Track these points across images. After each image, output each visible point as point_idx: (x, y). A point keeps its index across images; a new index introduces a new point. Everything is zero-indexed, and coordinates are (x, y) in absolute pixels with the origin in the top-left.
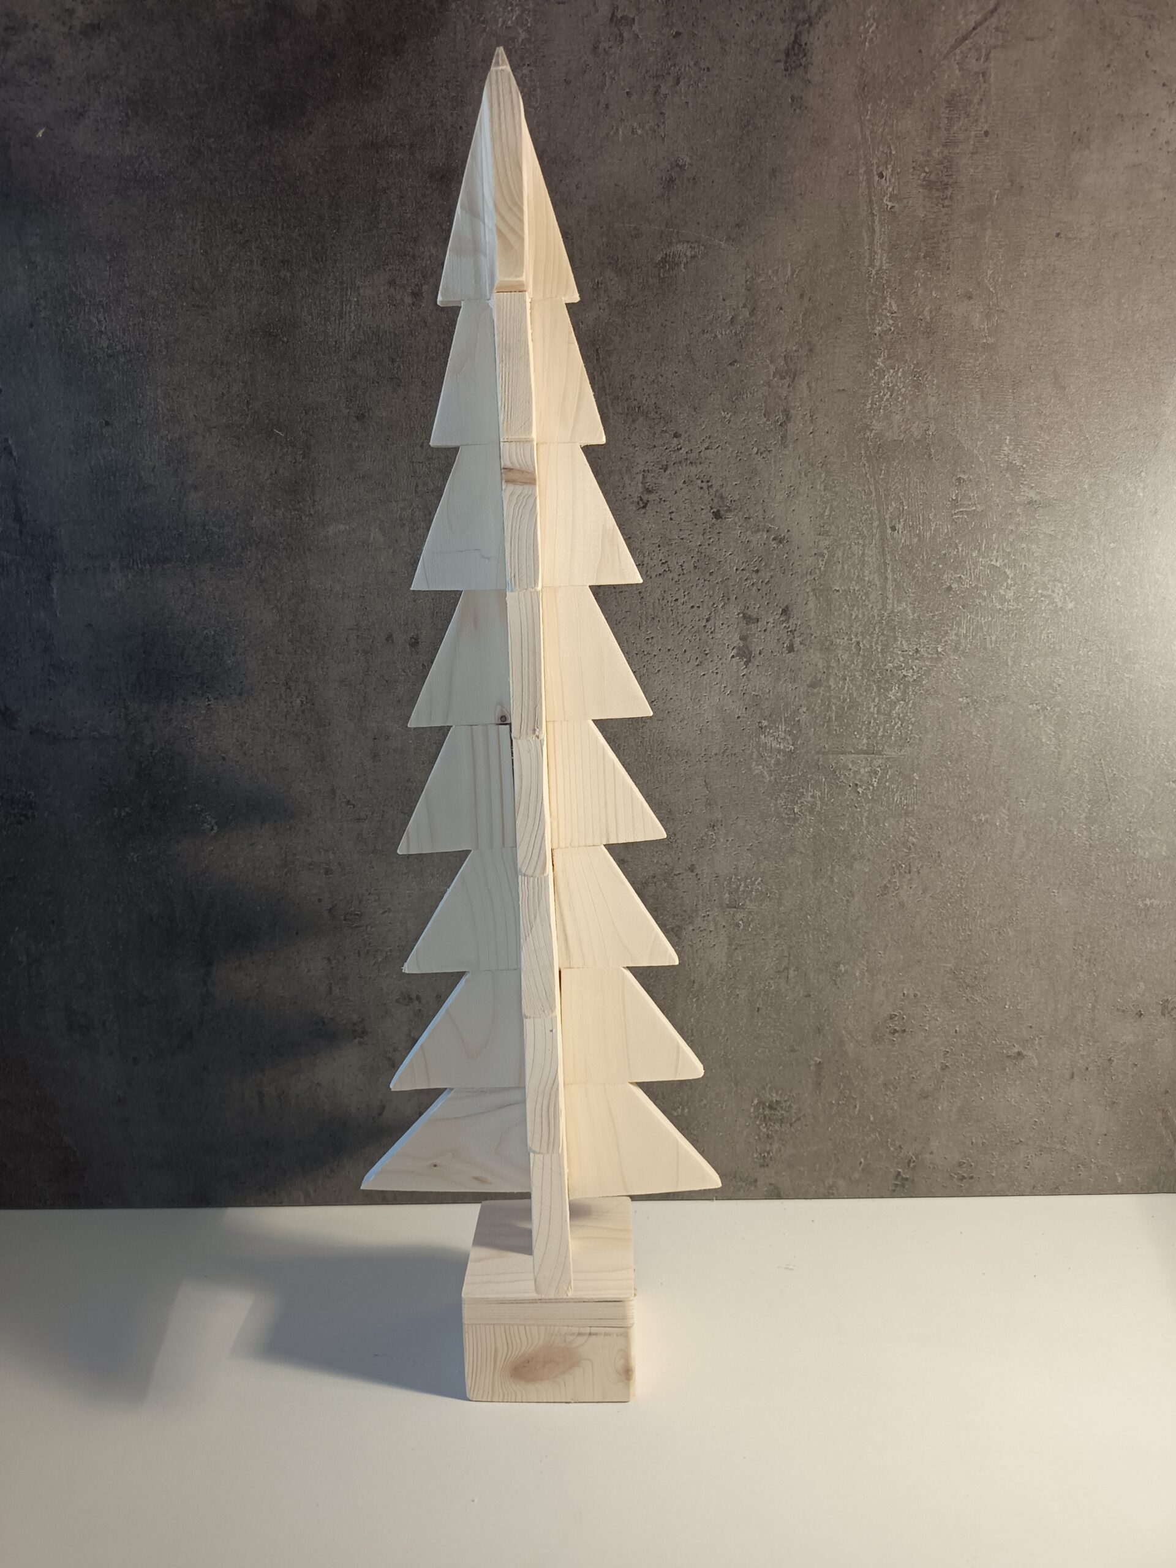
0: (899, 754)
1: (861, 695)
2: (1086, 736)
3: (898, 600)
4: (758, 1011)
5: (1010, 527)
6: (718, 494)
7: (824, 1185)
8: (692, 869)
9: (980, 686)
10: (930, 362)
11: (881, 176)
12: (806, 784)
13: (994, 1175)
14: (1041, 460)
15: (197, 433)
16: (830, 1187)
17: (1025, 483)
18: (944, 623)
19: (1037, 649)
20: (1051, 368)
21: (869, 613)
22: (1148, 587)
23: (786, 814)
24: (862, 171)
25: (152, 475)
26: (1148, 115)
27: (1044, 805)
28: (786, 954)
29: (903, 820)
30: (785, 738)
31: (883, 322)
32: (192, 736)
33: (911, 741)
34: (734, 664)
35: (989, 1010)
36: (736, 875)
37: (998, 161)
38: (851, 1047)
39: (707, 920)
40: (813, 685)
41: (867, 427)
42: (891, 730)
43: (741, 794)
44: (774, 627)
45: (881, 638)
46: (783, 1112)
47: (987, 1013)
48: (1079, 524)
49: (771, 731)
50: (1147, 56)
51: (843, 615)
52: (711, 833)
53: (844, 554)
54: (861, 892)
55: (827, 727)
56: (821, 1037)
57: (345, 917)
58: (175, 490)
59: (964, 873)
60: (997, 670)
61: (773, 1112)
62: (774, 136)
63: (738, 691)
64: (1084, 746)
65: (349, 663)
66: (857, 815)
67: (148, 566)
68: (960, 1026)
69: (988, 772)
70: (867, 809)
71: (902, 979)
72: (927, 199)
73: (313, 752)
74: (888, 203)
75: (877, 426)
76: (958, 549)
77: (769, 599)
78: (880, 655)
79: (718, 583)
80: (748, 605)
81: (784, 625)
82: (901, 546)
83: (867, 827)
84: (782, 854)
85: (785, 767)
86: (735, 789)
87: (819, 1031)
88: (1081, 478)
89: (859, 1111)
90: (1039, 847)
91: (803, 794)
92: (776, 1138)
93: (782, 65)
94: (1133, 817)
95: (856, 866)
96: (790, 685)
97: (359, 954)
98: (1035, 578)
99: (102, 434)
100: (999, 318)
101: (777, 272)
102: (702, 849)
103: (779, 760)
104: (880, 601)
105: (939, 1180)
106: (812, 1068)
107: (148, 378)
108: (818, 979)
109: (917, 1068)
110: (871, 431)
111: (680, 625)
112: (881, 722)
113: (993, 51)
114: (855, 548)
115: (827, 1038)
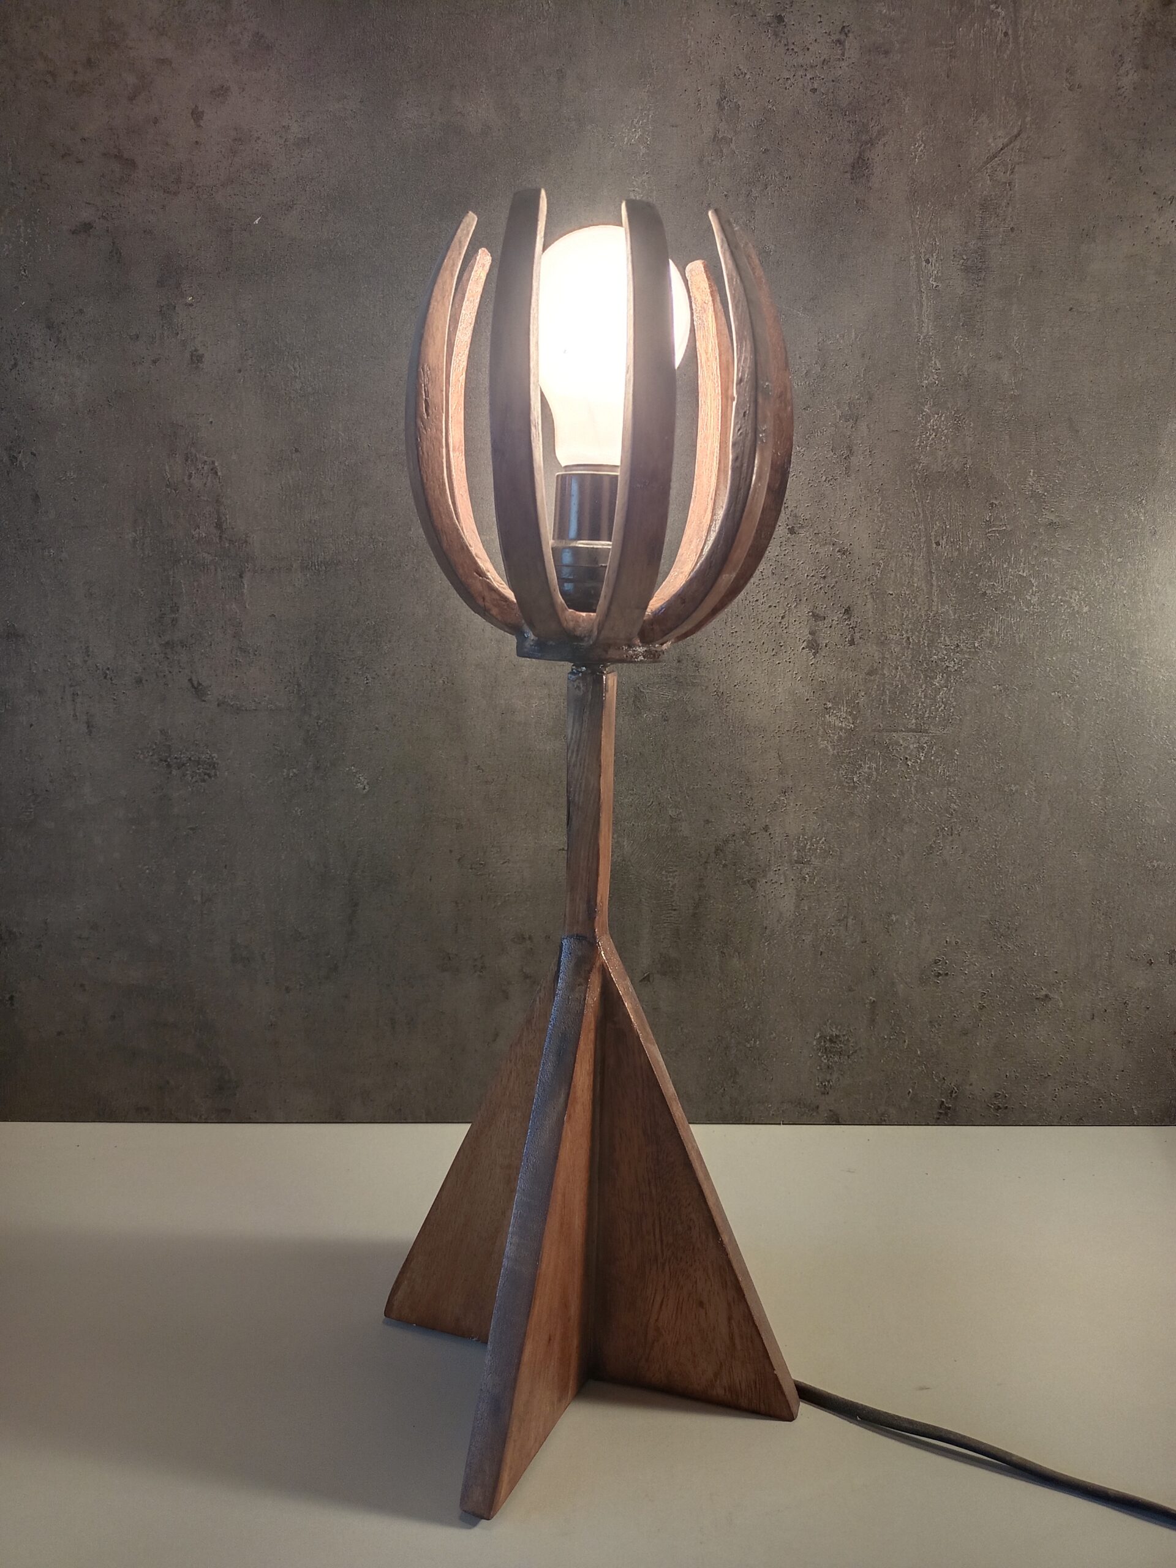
0: (943, 732)
1: (911, 682)
2: (1100, 719)
3: (941, 603)
4: (821, 954)
5: (1034, 544)
6: (792, 514)
7: (877, 1112)
8: (766, 829)
9: (1011, 675)
10: (968, 409)
11: (927, 261)
12: (864, 757)
13: (1025, 1106)
14: (1060, 489)
15: (370, 460)
16: (883, 1114)
17: (1046, 508)
18: (980, 623)
19: (1058, 645)
20: (1066, 415)
21: (917, 614)
22: (1149, 594)
23: (847, 782)
24: (912, 257)
25: (331, 493)
26: (1141, 217)
27: (1065, 778)
28: (846, 905)
29: (946, 789)
30: (846, 717)
31: (929, 377)
32: (352, 709)
33: (953, 722)
34: (805, 655)
35: (1020, 957)
36: (803, 835)
37: (1022, 251)
38: (901, 988)
39: (778, 874)
40: (870, 673)
41: (916, 461)
42: (936, 712)
43: (809, 765)
44: (838, 624)
45: (927, 635)
46: (842, 1046)
47: (1018, 959)
48: (1091, 542)
49: (835, 712)
50: (1141, 171)
51: (896, 615)
52: (783, 798)
53: (896, 565)
54: (910, 851)
55: (882, 709)
56: (876, 978)
57: (471, 865)
58: (349, 506)
59: (998, 836)
60: (1024, 662)
61: (833, 1045)
62: (842, 230)
63: (807, 677)
64: (1099, 728)
65: (484, 649)
66: (906, 784)
67: (324, 568)
68: (995, 971)
69: (1018, 749)
70: (915, 779)
71: (946, 928)
72: (965, 280)
73: (451, 724)
74: (934, 283)
75: (925, 460)
76: (991, 561)
77: (834, 601)
78: (926, 649)
79: (791, 587)
80: (816, 605)
81: (847, 622)
82: (944, 558)
83: (915, 795)
84: (842, 817)
85: (846, 742)
86: (804, 761)
87: (874, 973)
88: (1092, 504)
89: (908, 1044)
90: (1061, 815)
91: (861, 766)
92: (835, 1069)
93: (848, 175)
94: (1141, 789)
95: (906, 829)
96: (851, 673)
97: (482, 899)
98: (1056, 586)
99: (292, 459)
100: (1023, 374)
101: (844, 337)
102: (775, 812)
103: (841, 736)
104: (927, 603)
105: (977, 1109)
106: (867, 1006)
107: (332, 415)
108: (873, 927)
109: (958, 1007)
110: (920, 465)
111: (760, 621)
112: (927, 705)
113: (1017, 166)
114: (906, 559)
115: (880, 980)
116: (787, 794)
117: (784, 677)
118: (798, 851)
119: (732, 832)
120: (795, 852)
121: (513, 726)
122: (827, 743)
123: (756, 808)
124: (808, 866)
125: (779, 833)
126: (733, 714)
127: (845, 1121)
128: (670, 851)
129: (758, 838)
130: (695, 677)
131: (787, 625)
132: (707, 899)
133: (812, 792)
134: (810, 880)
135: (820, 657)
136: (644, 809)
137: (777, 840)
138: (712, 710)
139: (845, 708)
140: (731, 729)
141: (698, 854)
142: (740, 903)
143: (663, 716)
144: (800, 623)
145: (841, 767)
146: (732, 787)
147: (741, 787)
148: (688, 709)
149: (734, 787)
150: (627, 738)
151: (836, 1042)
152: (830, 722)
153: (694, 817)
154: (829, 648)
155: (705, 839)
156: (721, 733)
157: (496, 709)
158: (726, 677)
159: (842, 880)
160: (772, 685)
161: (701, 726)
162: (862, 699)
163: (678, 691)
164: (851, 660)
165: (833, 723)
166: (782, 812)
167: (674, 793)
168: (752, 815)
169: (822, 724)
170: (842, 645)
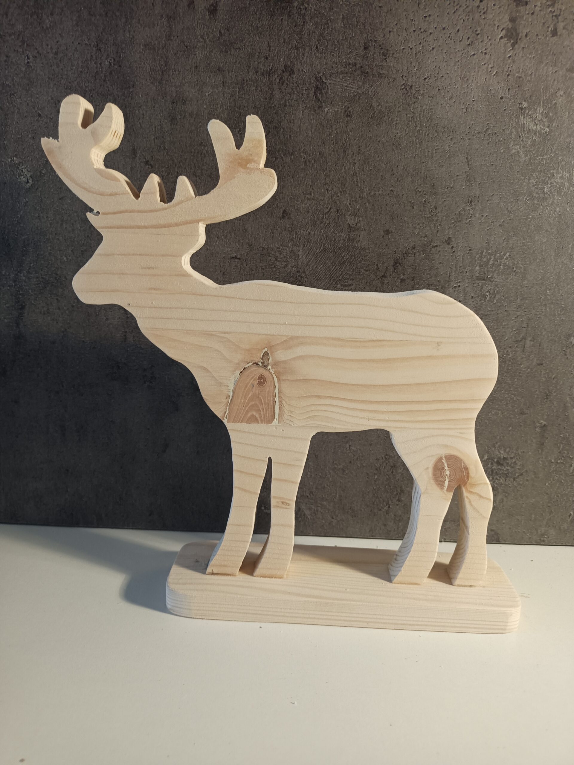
7: (537, 532)
8: (448, 241)
12: (557, 164)
16: (542, 535)
23: (537, 193)
28: (525, 325)
30: (542, 119)
32: (13, 92)
34: (502, 45)
36: (487, 250)
43: (498, 172)
44: (540, 10)
46: (509, 468)
49: (530, 113)
52: (468, 209)
56: (548, 402)
61: (499, 467)
63: (503, 73)
65: (153, 27)
81: (550, 9)
84: (529, 231)
85: (539, 148)
86: (494, 167)
87: (547, 396)
91: (553, 175)
92: (500, 490)
96: (551, 69)
102: (459, 223)
103: (534, 141)
106: (537, 429)
108: (551, 349)
115: (553, 404)
116: (473, 204)
117: (478, 71)
118: (481, 266)
119: (412, 244)
120: (477, 268)
121: (184, 116)
122: (520, 148)
123: (440, 219)
124: (489, 283)
125: (462, 247)
126: (421, 112)
127: (505, 540)
128: (346, 264)
129: (439, 251)
130: (382, 67)
131: (485, 10)
133: (499, 202)
134: (490, 298)
135: (519, 48)
136: (321, 216)
137: (459, 253)
138: (399, 105)
139: (542, 110)
140: (418, 128)
141: (376, 267)
143: (345, 111)
144: (500, 7)
145: (532, 175)
146: (416, 194)
147: (425, 194)
148: (373, 105)
149: (418, 194)
150: (306, 134)
151: (502, 465)
152: (524, 124)
153: (374, 227)
154: (529, 39)
155: (384, 251)
156: (407, 132)
157: (166, 97)
158: (415, 69)
159: (523, 299)
160: (465, 79)
161: (386, 124)
162: (560, 100)
163: (363, 83)
164: (553, 53)
165: (527, 126)
166: (466, 223)
167: (353, 199)
168: (435, 225)
169: (515, 126)
170: (543, 35)
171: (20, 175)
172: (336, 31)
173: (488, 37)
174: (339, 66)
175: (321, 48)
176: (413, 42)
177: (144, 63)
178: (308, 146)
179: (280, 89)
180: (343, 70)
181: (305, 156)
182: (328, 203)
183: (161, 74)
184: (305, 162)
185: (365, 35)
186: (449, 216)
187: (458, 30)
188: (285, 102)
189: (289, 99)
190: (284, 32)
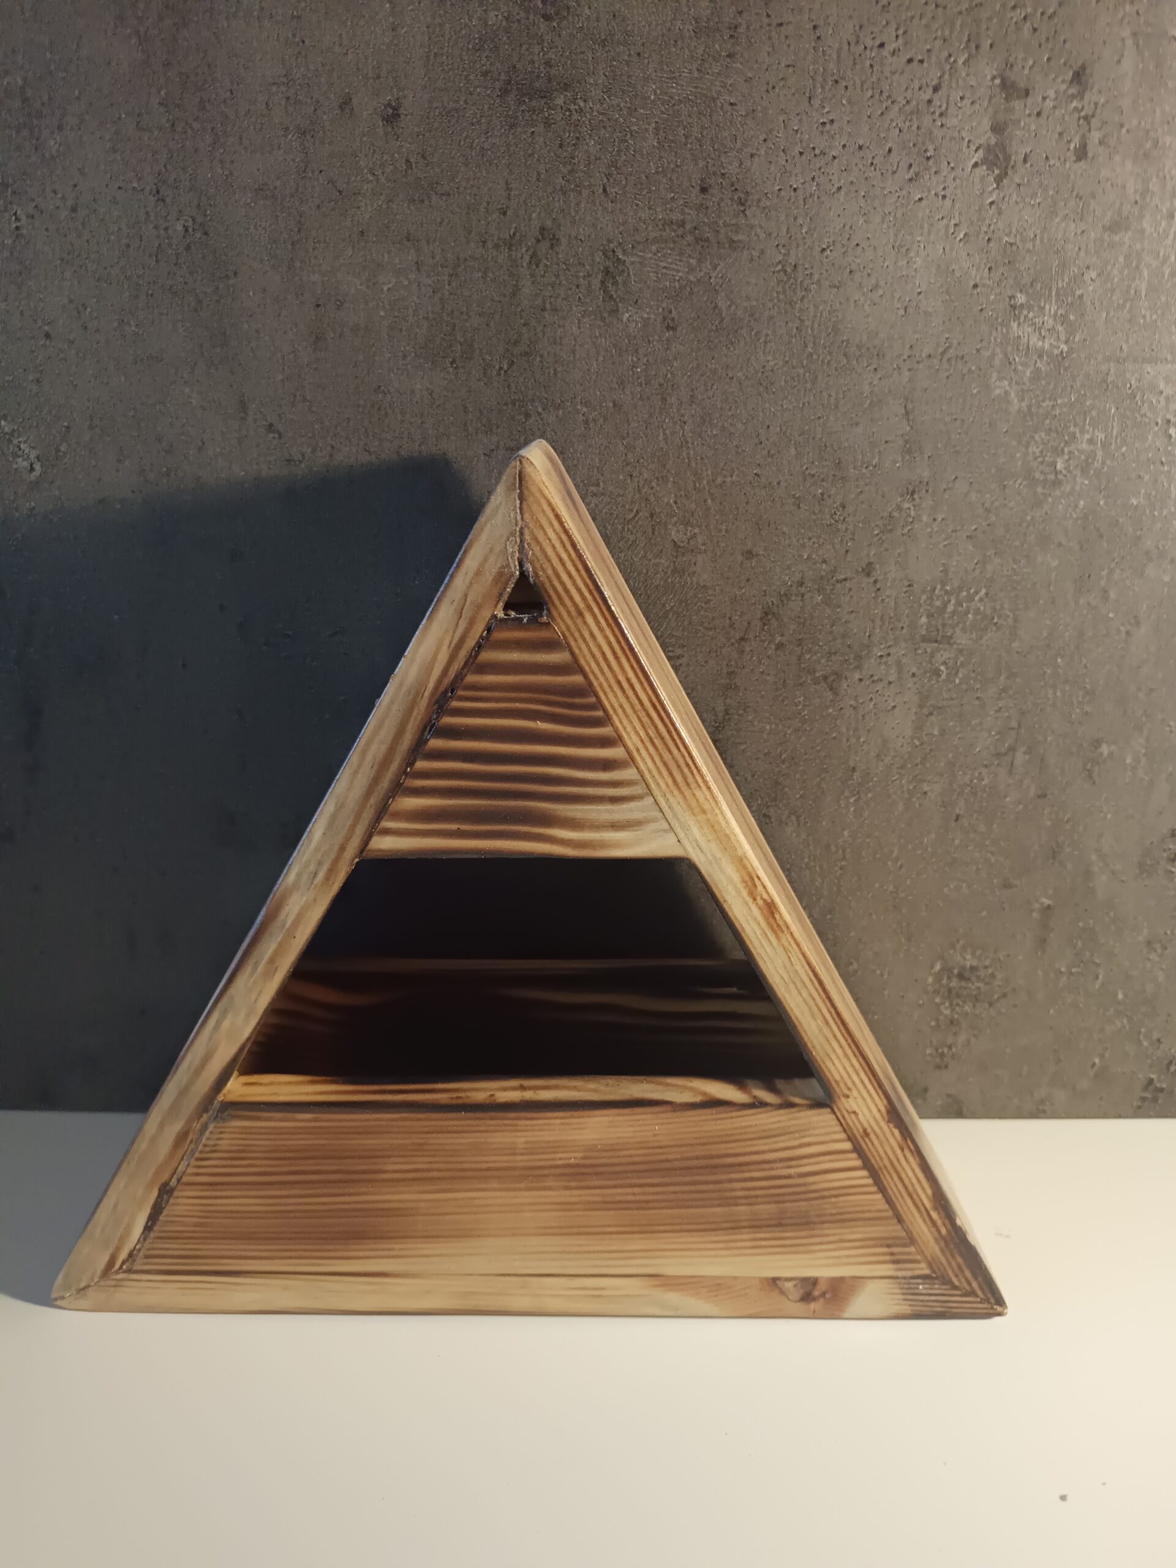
116: (916, 496)
117: (929, 232)
119: (798, 576)
121: (340, 336)
123: (851, 527)
124: (947, 646)
125: (894, 580)
126: (815, 316)
127: (972, 1113)
128: (670, 616)
129: (850, 590)
130: (737, 229)
131: (944, 108)
132: (741, 712)
133: (968, 492)
134: (948, 674)
135: (1009, 187)
137: (888, 593)
138: (770, 305)
139: (1054, 308)
140: (810, 350)
141: (728, 622)
142: (804, 721)
143: (664, 319)
144: (973, 103)
145: (1032, 437)
146: (805, 480)
147: (823, 480)
148: (719, 304)
149: (809, 480)
150: (586, 367)
151: (969, 979)
152: (1019, 337)
153: (723, 545)
154: (1031, 166)
155: (743, 591)
156: (787, 359)
157: (302, 294)
158: (804, 231)
159: (1012, 676)
160: (904, 250)
161: (746, 343)
162: (1091, 288)
163: (699, 261)
164: (1077, 196)
165: (1024, 340)
166: (903, 534)
167: (682, 493)
168: (842, 541)
169: (1001, 343)
170: (1059, 158)
171: (15, 456)
172: (642, 155)
173: (949, 163)
174: (650, 228)
175: (613, 190)
176: (799, 175)
177: (255, 227)
178: (591, 390)
179: (532, 275)
180: (657, 234)
181: (585, 409)
182: (632, 502)
183: (290, 247)
184: (586, 422)
185: (701, 164)
186: (869, 522)
187: (890, 150)
188: (544, 302)
189: (551, 297)
190: (538, 160)
